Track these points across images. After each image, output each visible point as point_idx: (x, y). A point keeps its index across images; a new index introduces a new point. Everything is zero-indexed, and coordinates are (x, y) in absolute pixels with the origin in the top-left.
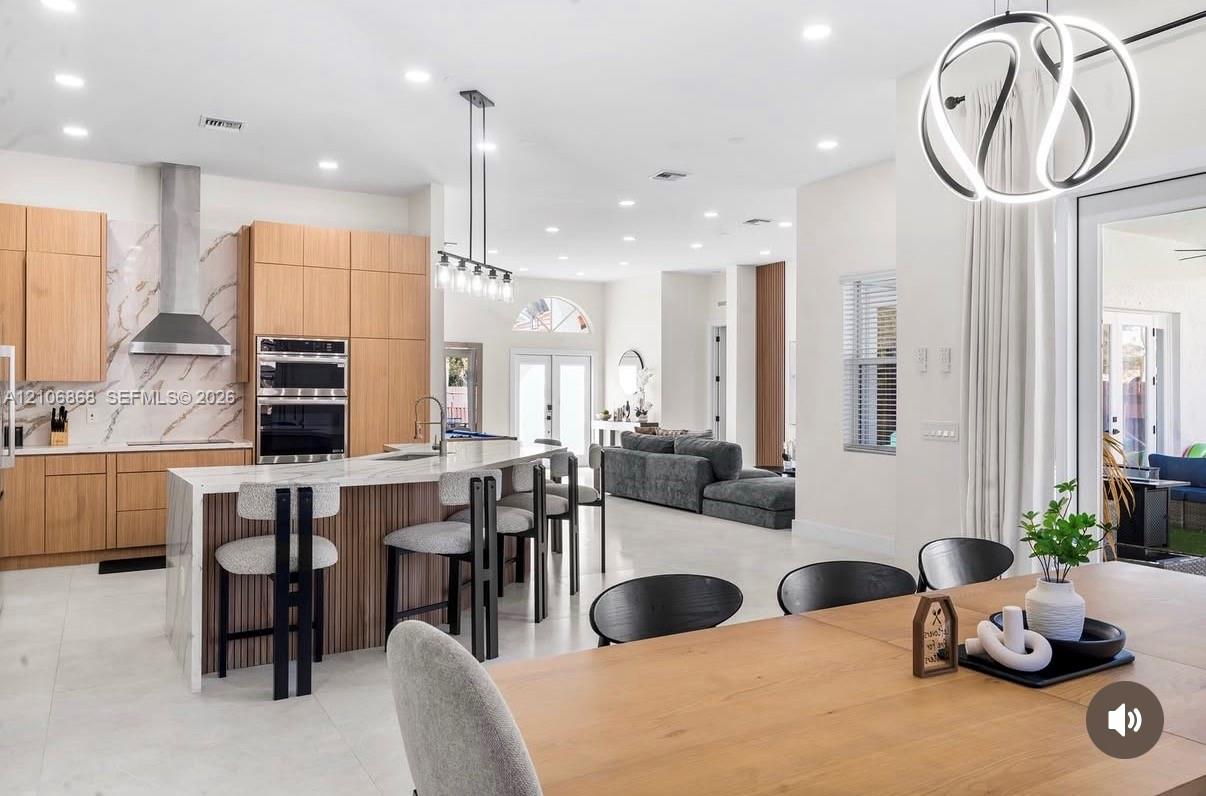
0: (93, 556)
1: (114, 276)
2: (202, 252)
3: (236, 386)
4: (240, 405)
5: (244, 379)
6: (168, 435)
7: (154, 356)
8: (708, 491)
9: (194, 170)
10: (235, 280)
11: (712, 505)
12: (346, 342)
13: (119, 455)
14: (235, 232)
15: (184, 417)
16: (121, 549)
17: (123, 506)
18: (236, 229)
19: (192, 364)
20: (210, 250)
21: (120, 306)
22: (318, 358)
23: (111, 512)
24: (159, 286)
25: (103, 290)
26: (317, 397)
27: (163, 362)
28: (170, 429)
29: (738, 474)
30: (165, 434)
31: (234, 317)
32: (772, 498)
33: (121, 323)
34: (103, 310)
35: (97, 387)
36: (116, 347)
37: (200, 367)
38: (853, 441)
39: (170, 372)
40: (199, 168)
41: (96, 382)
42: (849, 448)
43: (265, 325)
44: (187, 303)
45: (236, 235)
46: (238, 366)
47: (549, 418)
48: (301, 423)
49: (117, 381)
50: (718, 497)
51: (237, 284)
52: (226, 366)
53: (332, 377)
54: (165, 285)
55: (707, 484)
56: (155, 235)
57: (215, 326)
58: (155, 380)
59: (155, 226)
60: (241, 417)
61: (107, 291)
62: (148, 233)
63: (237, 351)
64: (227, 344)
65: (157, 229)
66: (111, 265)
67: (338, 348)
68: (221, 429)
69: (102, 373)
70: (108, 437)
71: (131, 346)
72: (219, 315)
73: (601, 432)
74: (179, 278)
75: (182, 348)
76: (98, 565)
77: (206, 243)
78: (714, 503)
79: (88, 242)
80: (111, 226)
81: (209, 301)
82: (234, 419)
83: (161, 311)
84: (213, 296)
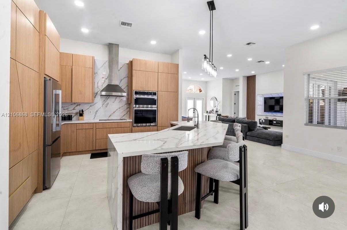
0: (89, 152)
1: (96, 74)
2: (119, 68)
3: (127, 104)
4: (128, 109)
5: (130, 102)
6: (110, 118)
7: (106, 96)
8: (248, 133)
9: (117, 45)
10: (127, 76)
11: (250, 138)
12: (157, 92)
13: (97, 124)
14: (127, 63)
15: (114, 112)
16: (97, 150)
17: (98, 138)
18: (128, 62)
19: (116, 98)
20: (121, 68)
21: (98, 82)
22: (150, 97)
23: (94, 139)
24: (108, 77)
25: (93, 78)
26: (149, 107)
27: (108, 98)
28: (110, 116)
29: (256, 129)
30: (109, 117)
31: (127, 86)
32: (273, 137)
33: (98, 87)
34: (93, 83)
35: (91, 104)
36: (97, 93)
37: (118, 99)
38: (306, 122)
39: (111, 100)
40: (118, 45)
41: (91, 103)
42: (306, 125)
43: (135, 88)
44: (115, 82)
45: (128, 64)
46: (128, 99)
47: (194, 112)
48: (142, 114)
49: (97, 103)
50: (252, 135)
51: (128, 77)
52: (125, 99)
53: (153, 102)
54: (110, 77)
55: (248, 132)
56: (107, 64)
57: (123, 88)
58: (107, 102)
59: (107, 61)
60: (129, 113)
61: (94, 78)
62: (105, 63)
63: (128, 95)
64: (125, 92)
65: (107, 62)
66: (96, 71)
67: (155, 94)
68: (124, 116)
69: (93, 100)
70: (94, 118)
71: (101, 93)
72: (123, 85)
73: (206, 116)
74: (113, 74)
75: (114, 94)
76: (91, 154)
77: (120, 66)
78: (251, 137)
79: (89, 64)
80: (96, 60)
81: (121, 81)
82: (127, 113)
83: (108, 84)
84: (122, 80)
